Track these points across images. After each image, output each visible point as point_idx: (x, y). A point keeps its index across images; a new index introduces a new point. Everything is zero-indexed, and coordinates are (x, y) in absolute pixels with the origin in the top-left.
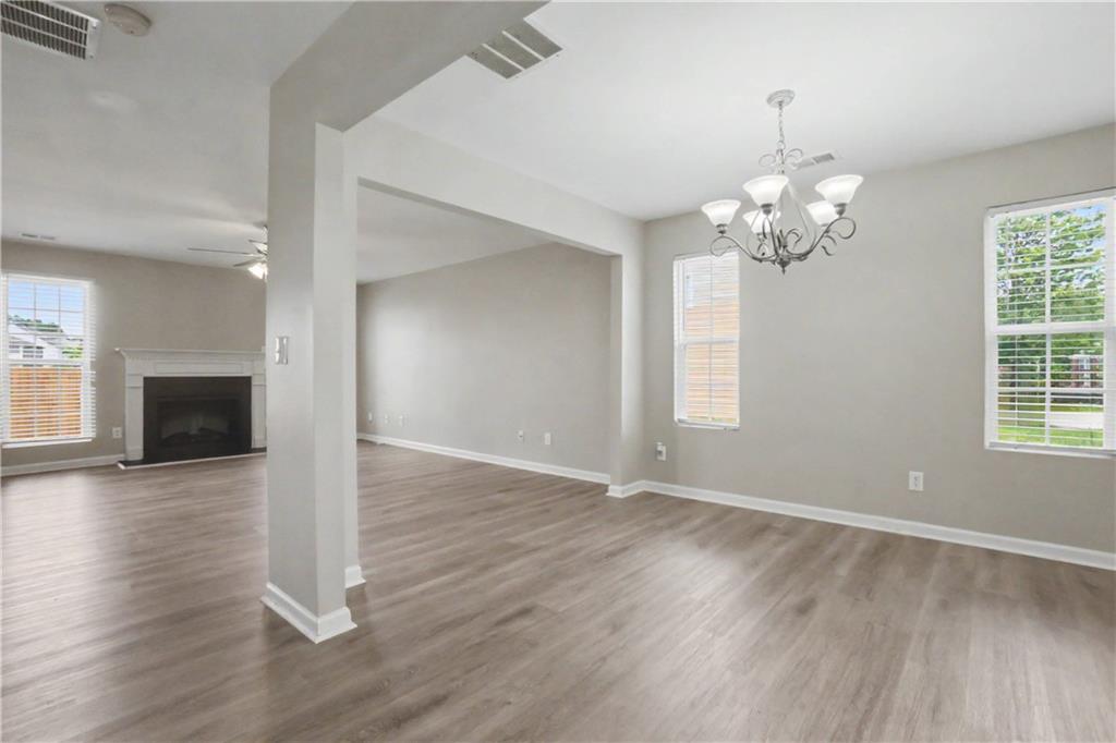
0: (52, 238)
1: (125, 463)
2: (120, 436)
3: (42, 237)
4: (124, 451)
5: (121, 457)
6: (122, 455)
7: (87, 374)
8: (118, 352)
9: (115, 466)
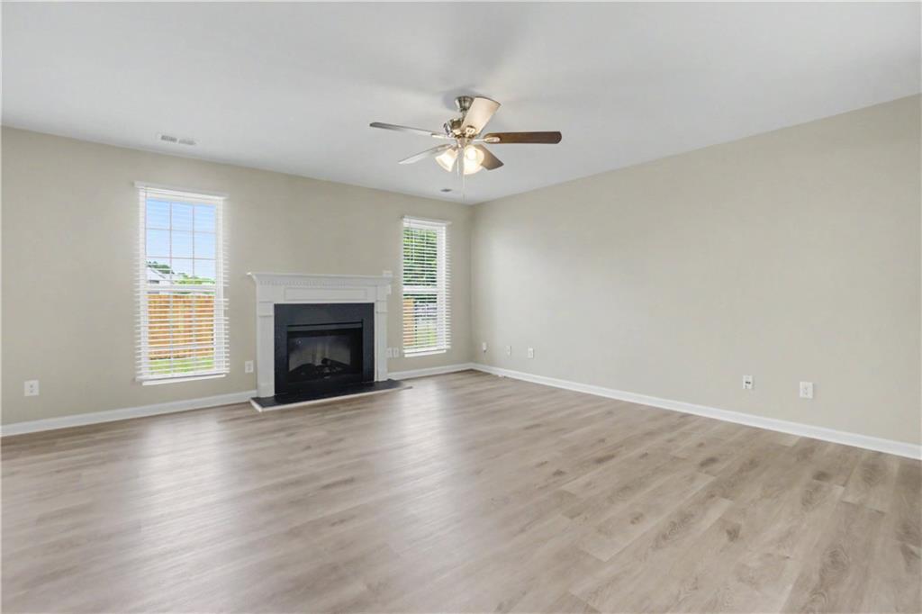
0: (191, 143)
1: (258, 400)
2: (252, 371)
3: (183, 142)
4: (256, 387)
5: (254, 393)
6: (255, 392)
7: (220, 302)
8: (249, 276)
9: (249, 403)
